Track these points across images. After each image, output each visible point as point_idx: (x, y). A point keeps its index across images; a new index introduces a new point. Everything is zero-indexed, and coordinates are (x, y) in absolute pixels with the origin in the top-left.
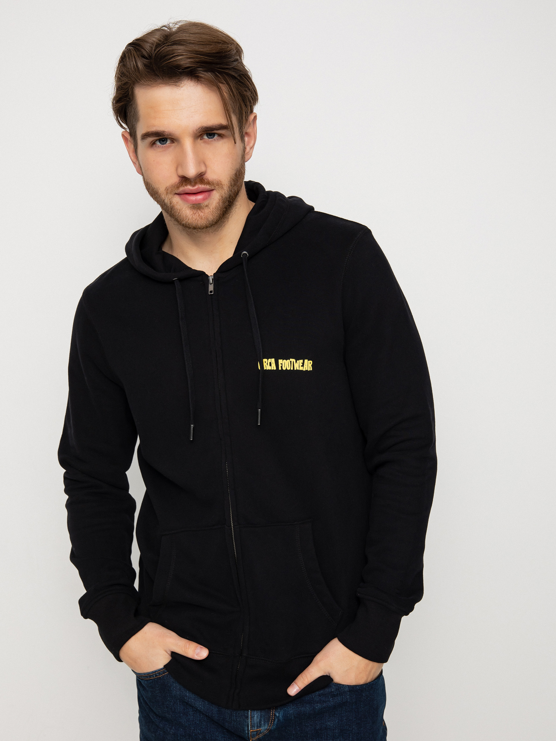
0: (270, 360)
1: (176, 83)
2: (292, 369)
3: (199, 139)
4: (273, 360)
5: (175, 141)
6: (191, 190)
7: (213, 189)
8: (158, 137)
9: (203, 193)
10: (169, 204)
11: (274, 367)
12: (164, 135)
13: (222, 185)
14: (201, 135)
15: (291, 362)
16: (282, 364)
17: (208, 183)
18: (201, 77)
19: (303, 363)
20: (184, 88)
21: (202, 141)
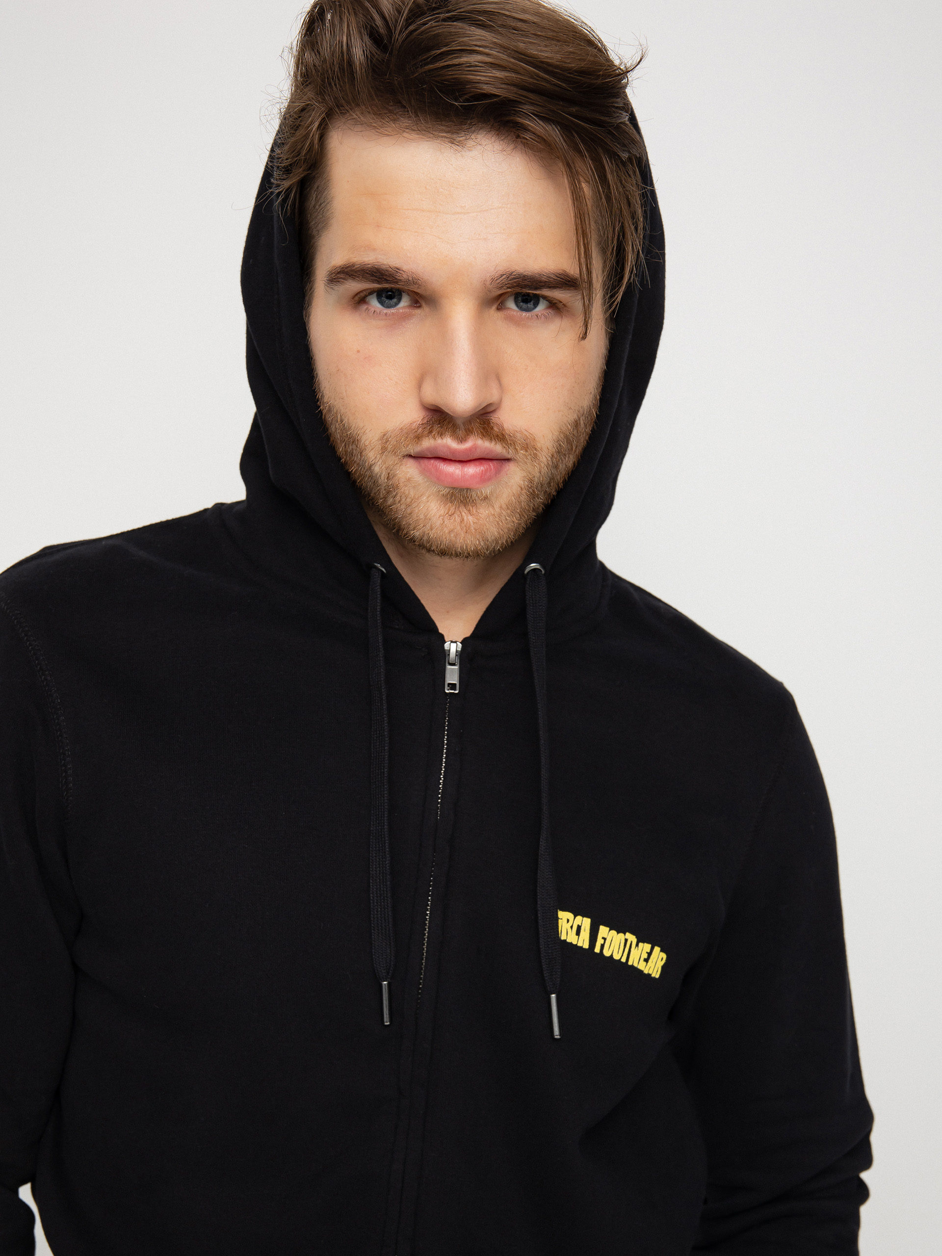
0: (579, 918)
1: (454, 136)
2: (624, 960)
3: (494, 307)
4: (586, 923)
5: (423, 304)
6: (454, 452)
7: (509, 457)
8: (379, 282)
9: (483, 462)
10: (383, 480)
11: (583, 941)
12: (397, 281)
13: (536, 449)
14: (501, 295)
15: (626, 940)
16: (605, 939)
17: (501, 437)
18: (525, 128)
19: (650, 954)
20: (475, 153)
21: (500, 314)
